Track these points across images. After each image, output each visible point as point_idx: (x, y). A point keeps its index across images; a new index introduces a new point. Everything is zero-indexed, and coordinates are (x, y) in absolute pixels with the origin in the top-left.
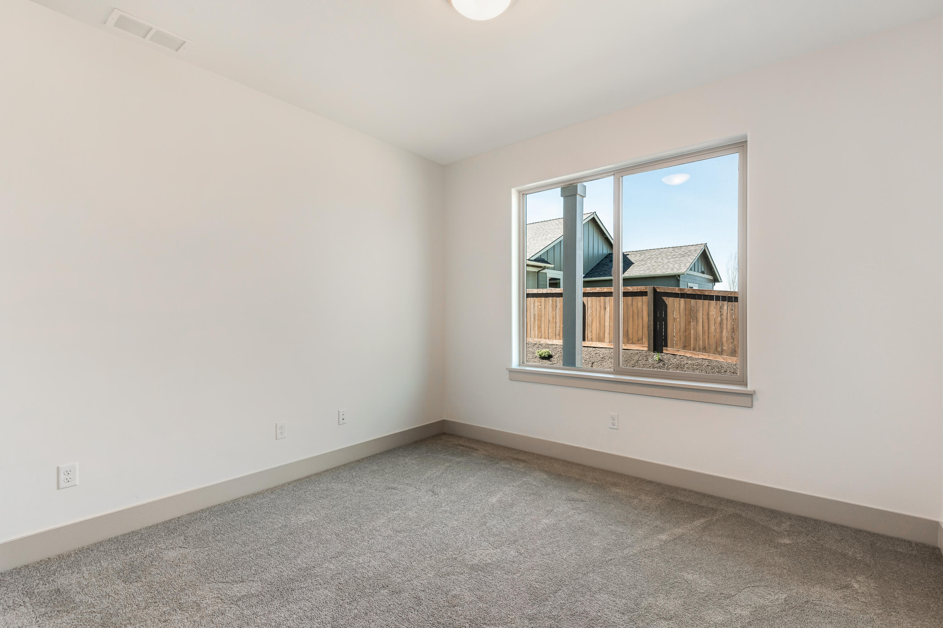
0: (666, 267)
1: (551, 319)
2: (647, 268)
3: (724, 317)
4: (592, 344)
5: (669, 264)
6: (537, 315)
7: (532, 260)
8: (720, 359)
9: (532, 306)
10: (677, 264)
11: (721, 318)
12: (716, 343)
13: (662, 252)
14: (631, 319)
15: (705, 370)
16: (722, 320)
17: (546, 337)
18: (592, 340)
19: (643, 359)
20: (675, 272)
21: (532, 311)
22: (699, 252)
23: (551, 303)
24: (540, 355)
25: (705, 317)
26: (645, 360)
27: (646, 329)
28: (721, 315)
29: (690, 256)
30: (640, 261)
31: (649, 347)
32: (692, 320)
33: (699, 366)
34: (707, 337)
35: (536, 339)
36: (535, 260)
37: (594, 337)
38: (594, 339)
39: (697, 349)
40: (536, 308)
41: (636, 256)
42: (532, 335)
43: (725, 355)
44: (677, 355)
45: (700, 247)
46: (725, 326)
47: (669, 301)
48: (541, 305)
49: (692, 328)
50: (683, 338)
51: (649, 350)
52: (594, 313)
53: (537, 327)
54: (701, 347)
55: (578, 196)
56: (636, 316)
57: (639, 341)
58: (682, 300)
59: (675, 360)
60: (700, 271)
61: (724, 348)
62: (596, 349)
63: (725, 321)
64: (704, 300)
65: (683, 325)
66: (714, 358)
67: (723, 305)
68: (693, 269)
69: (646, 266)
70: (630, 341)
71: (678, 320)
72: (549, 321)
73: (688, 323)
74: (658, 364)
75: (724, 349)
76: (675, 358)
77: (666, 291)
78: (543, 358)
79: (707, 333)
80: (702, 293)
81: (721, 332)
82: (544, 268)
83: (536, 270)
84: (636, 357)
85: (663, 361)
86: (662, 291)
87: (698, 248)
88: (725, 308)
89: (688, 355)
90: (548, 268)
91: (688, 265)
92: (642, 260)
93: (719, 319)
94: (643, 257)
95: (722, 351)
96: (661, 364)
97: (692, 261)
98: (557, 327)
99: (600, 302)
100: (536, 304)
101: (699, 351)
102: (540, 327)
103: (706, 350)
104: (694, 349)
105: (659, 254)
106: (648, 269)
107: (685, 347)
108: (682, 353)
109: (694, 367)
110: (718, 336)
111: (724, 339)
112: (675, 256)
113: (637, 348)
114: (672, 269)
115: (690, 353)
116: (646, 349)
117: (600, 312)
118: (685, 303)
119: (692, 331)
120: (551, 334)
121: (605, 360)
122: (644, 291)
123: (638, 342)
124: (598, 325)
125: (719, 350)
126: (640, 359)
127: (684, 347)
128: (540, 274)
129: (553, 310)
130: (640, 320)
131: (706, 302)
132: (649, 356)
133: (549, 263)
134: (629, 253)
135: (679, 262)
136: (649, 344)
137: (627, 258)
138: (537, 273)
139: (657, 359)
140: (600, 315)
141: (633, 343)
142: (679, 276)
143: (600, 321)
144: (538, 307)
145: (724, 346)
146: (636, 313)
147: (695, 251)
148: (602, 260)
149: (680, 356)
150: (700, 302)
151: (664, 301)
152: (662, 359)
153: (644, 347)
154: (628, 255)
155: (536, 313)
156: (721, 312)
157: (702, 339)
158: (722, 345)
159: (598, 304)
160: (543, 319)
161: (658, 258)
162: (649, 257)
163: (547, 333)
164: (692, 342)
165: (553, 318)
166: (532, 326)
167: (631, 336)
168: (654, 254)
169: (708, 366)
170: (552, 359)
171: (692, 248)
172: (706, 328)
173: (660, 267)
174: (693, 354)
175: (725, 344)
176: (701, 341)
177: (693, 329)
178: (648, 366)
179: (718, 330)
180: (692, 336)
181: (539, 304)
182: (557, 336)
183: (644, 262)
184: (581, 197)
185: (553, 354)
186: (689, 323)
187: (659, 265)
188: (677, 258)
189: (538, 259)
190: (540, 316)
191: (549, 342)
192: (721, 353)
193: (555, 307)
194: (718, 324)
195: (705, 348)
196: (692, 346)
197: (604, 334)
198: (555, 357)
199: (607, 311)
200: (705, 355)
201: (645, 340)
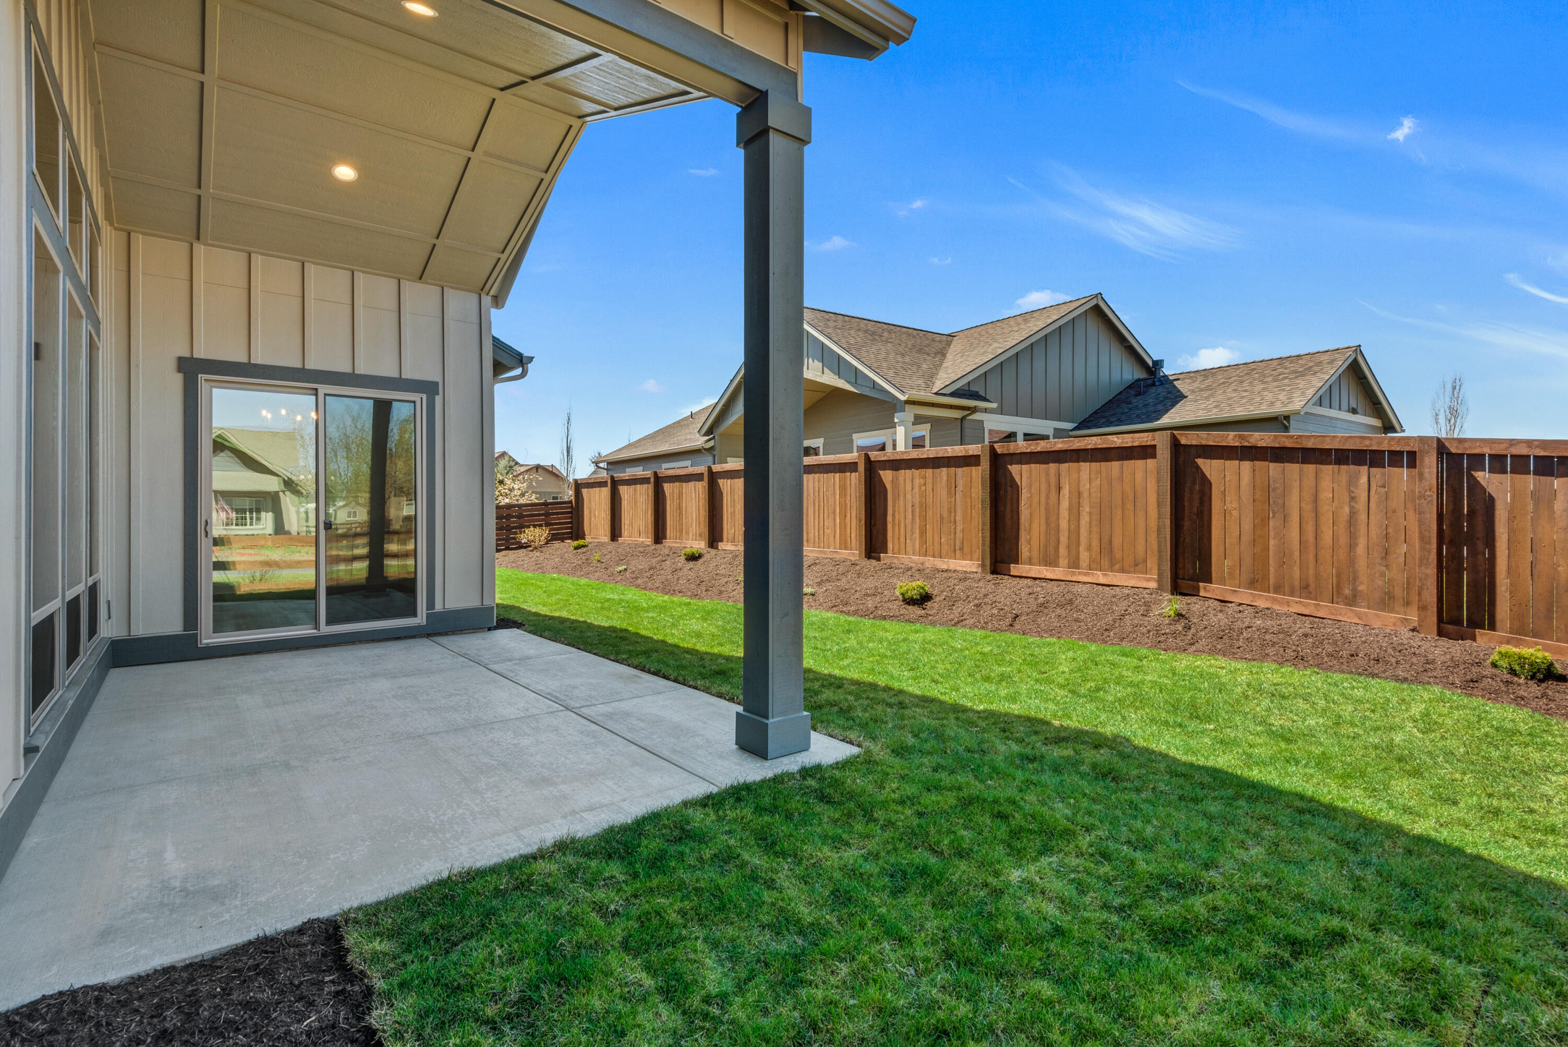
0: (1258, 399)
1: (945, 515)
2: (1215, 404)
3: (1361, 506)
4: (1031, 570)
5: (1265, 393)
6: (917, 505)
7: (944, 395)
8: (1347, 615)
9: (909, 487)
10: (1285, 393)
11: (1352, 508)
12: (1338, 576)
13: (1253, 370)
14: (1119, 512)
15: (1294, 648)
16: (1353, 514)
17: (937, 554)
18: (1030, 562)
19: (1137, 611)
20: (1278, 409)
21: (909, 496)
22: (1341, 364)
23: (945, 478)
24: (903, 594)
25: (1308, 507)
26: (1143, 615)
27: (1153, 537)
28: (1353, 499)
29: (1318, 374)
30: (1201, 390)
31: (1160, 580)
32: (1271, 515)
33: (1281, 636)
34: (1311, 557)
35: (915, 558)
36: (953, 394)
37: (1035, 554)
38: (1035, 560)
39: (1287, 589)
40: (916, 490)
41: (1194, 382)
42: (909, 549)
43: (1363, 607)
44: (1231, 602)
45: (1344, 354)
46: (1362, 529)
47: (1210, 467)
48: (925, 484)
49: (1272, 534)
50: (1248, 560)
51: (1160, 588)
52: (1036, 499)
53: (917, 531)
54: (1297, 583)
55: (773, 137)
56: (1130, 506)
57: (1137, 566)
58: (1246, 466)
59: (1220, 616)
60: (1345, 406)
61: (1361, 588)
62: (1037, 582)
63: (1363, 517)
64: (1302, 463)
65: (1247, 525)
66: (1332, 614)
67: (1357, 476)
68: (1326, 401)
69: (1212, 400)
70: (1117, 567)
71: (1235, 513)
72: (942, 518)
73: (1261, 522)
74: (1170, 624)
75: (1361, 591)
76: (1221, 611)
77: (1204, 442)
78: (910, 601)
79: (1312, 549)
80: (1297, 443)
81: (1352, 546)
82: (974, 410)
83: (958, 414)
84: (1123, 605)
85: (1186, 619)
86: (1194, 443)
87: (1337, 356)
88: (1362, 481)
89: (1261, 604)
90: (986, 410)
91: (1310, 392)
92: (1208, 388)
93: (1347, 510)
94: (1208, 382)
95: (1355, 596)
96: (1179, 627)
97: (1321, 384)
98: (958, 531)
99: (1048, 475)
100: (917, 482)
101: (1292, 594)
102: (923, 533)
103: (1310, 593)
104: (1278, 589)
105: (1247, 374)
106: (1216, 407)
107: (1256, 582)
108: (1245, 596)
109: (1268, 637)
110: (1342, 554)
111: (1362, 564)
112: (1281, 377)
113: (1132, 583)
114: (1272, 404)
115: (1267, 598)
116: (1153, 585)
117: (1048, 498)
118: (1254, 470)
119: (1272, 542)
120: (945, 547)
121: (1046, 611)
122: (1149, 443)
123: (1137, 568)
124: (1043, 528)
125: (1347, 592)
126: (1131, 610)
127: (1253, 584)
128: (966, 424)
129: (949, 493)
130: (1141, 514)
131: (1310, 468)
132: (1154, 604)
133: (988, 401)
134: (1180, 377)
135: (1289, 388)
136: (1160, 575)
137: (1175, 386)
138: (959, 422)
139: (1172, 613)
140: (1047, 504)
141: (1122, 571)
142: (1287, 418)
143: (1047, 519)
144: (920, 488)
145: (1361, 583)
146: (1131, 497)
147: (1331, 362)
148: (1120, 393)
149: (1240, 604)
150: (1293, 469)
151: (1198, 467)
152: (1184, 613)
153: (1148, 580)
154: (1178, 379)
155: (917, 501)
156: (1350, 492)
157: (1298, 562)
158: (1355, 579)
159: (1043, 479)
160: (930, 513)
161: (1242, 382)
162: (1222, 380)
163: (937, 546)
164: (1272, 569)
165: (950, 512)
166: (909, 528)
167: (1118, 555)
168: (1234, 374)
169: (1306, 635)
170: (929, 604)
171: (1325, 358)
172: (1310, 536)
173: (1244, 401)
174: (1274, 599)
175: (1363, 577)
176: (1296, 569)
177: (1274, 538)
178: (1145, 630)
179: (1343, 540)
180: (1271, 555)
181: (922, 481)
182: (958, 553)
183: (1210, 392)
184: (794, 145)
185: (935, 593)
186: (1265, 521)
187: (1242, 397)
188: (1286, 381)
189: (961, 392)
190: (924, 507)
191: (942, 564)
192: (1352, 601)
193: (952, 487)
194: (1342, 527)
195: (1307, 586)
196: (1272, 581)
197: (1057, 549)
198: (937, 599)
199: (1064, 495)
200: (1306, 605)
201: (1152, 563)
